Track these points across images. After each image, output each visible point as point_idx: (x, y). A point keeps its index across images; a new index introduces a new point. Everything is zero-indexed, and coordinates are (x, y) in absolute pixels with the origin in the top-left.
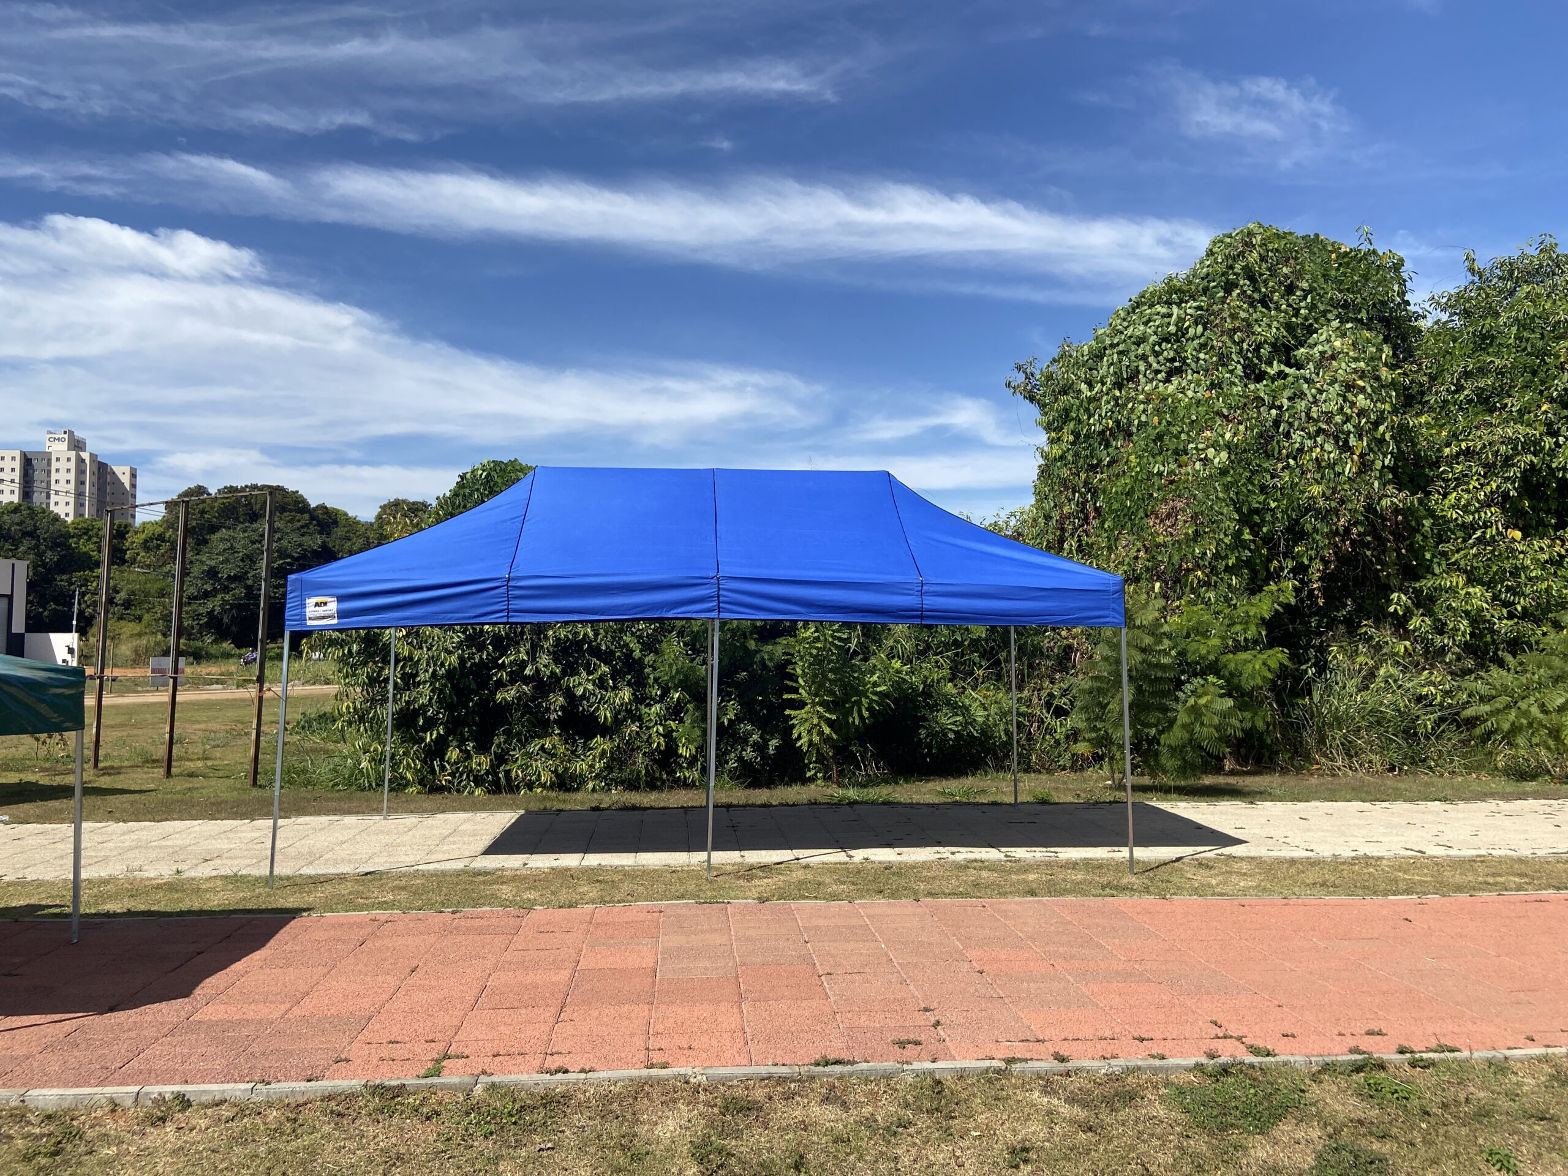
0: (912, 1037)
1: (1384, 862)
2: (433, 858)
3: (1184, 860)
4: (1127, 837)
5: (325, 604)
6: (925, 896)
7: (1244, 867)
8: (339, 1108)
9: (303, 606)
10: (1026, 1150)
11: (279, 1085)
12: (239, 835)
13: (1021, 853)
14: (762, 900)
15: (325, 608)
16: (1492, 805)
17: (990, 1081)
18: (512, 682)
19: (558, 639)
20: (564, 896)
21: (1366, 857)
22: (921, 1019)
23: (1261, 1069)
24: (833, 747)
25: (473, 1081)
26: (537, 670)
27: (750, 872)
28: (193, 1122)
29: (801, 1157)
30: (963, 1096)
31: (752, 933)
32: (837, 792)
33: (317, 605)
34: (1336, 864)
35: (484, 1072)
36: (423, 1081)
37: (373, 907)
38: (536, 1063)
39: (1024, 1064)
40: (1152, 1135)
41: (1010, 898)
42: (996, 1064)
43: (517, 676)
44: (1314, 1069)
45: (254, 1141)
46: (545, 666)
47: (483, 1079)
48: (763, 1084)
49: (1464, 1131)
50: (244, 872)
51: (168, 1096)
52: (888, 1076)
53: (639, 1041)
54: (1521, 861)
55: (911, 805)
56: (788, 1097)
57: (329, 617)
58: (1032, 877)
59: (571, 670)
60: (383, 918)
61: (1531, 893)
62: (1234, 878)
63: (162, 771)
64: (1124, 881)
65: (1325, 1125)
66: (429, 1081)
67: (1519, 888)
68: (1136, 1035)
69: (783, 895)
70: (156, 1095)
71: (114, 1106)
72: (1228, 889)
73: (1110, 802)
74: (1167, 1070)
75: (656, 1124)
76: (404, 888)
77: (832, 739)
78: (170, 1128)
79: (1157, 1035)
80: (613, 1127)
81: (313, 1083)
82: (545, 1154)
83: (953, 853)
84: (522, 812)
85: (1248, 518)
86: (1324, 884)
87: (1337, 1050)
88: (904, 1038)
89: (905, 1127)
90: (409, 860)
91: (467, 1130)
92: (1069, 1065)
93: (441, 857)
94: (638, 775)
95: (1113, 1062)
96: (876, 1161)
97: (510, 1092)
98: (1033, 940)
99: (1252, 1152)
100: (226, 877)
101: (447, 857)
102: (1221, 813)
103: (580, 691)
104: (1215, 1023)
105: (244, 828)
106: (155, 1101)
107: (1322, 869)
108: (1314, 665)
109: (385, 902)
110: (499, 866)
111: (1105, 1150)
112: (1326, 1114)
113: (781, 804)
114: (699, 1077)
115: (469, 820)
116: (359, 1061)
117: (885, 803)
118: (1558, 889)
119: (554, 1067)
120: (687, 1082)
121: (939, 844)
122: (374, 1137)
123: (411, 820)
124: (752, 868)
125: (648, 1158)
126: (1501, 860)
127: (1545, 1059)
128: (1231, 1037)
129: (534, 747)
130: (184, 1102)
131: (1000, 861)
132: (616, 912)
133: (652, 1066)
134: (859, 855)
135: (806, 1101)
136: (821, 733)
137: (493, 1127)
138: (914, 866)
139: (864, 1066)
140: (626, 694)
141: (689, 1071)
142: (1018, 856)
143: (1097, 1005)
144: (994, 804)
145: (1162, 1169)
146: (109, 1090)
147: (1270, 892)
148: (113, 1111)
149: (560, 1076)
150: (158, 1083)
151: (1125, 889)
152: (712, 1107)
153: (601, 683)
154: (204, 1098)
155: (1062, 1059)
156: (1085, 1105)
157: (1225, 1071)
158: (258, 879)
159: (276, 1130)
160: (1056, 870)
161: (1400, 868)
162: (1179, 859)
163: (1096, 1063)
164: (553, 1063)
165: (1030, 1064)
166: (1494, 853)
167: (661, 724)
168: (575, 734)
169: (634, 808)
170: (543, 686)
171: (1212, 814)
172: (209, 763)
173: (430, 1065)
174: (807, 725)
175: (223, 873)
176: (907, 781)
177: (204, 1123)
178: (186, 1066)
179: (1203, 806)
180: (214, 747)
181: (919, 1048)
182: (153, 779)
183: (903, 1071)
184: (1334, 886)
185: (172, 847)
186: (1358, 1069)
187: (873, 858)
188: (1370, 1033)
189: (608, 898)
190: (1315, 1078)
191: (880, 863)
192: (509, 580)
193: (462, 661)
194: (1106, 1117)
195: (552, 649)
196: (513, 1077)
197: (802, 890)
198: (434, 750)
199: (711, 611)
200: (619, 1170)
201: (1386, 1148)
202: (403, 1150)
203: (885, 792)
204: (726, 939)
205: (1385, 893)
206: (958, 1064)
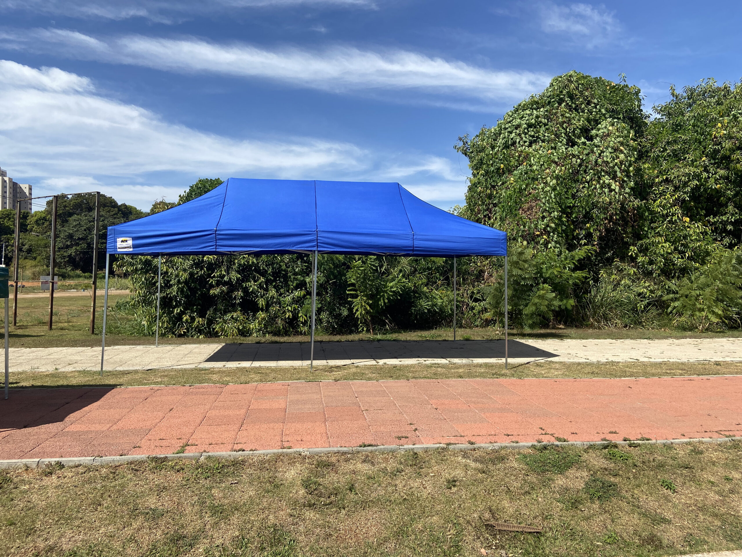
0: (404, 435)
1: (620, 364)
2: (180, 363)
3: (531, 363)
4: (505, 354)
5: (126, 241)
6: (412, 378)
7: (557, 366)
8: (136, 467)
10: (455, 481)
11: (106, 457)
12: (86, 354)
13: (456, 360)
14: (336, 380)
15: (126, 243)
16: (670, 341)
17: (439, 453)
18: (218, 284)
19: (240, 265)
20: (243, 379)
21: (612, 361)
22: (408, 428)
23: (561, 447)
24: (371, 316)
25: (199, 455)
26: (230, 279)
27: (331, 369)
28: (65, 474)
29: (353, 485)
30: (427, 459)
31: (332, 394)
32: (371, 336)
33: (122, 241)
34: (599, 364)
35: (205, 451)
36: (176, 455)
37: (151, 384)
38: (230, 447)
39: (454, 446)
40: (512, 474)
41: (450, 379)
42: (442, 445)
43: (220, 282)
44: (586, 447)
45: (95, 482)
47: (204, 454)
48: (335, 455)
49: (652, 473)
50: (88, 369)
51: (53, 463)
52: (393, 451)
53: (278, 438)
54: (682, 364)
55: (406, 341)
56: (347, 460)
57: (128, 247)
58: (461, 370)
59: (246, 279)
60: (156, 389)
61: (687, 377)
62: (552, 371)
63: (47, 328)
64: (503, 372)
65: (590, 471)
66: (179, 455)
67: (681, 375)
68: (505, 433)
69: (346, 378)
70: (47, 463)
71: (27, 468)
72: (550, 375)
73: (498, 340)
74: (519, 447)
75: (285, 473)
76: (166, 376)
77: (370, 312)
78: (54, 477)
79: (515, 433)
80: (266, 474)
81: (123, 457)
82: (233, 485)
83: (425, 361)
84: (224, 344)
85: (565, 210)
86: (593, 373)
87: (595, 440)
88: (400, 435)
89: (400, 472)
90: (169, 364)
91: (197, 476)
92: (475, 446)
93: (184, 363)
94: (279, 329)
95: (495, 444)
96: (387, 487)
97: (218, 460)
98: (461, 396)
99: (556, 482)
100: (80, 371)
101: (187, 363)
102: (548, 344)
103: (251, 290)
104: (541, 429)
105: (88, 351)
106: (47, 465)
107: (592, 367)
108: (592, 279)
109: (157, 382)
110: (212, 366)
111: (490, 481)
112: (590, 466)
113: (346, 341)
114: (306, 452)
115: (197, 347)
116: (145, 447)
117: (394, 340)
118: (699, 375)
119: (238, 449)
120: (300, 455)
121: (419, 357)
122: (153, 480)
123: (169, 347)
124: (332, 367)
125: (282, 486)
126: (673, 364)
127: (689, 443)
128: (548, 434)
129: (228, 316)
130: (61, 466)
131: (447, 364)
132: (268, 386)
133: (284, 448)
134: (381, 362)
135: (355, 462)
137: (209, 474)
138: (407, 366)
139: (382, 447)
140: (272, 291)
141: (301, 450)
142: (454, 362)
143: (489, 422)
144: (445, 340)
145: (516, 489)
146: (24, 460)
147: (569, 376)
148: (26, 470)
149: (240, 452)
150: (48, 457)
151: (503, 375)
152: (312, 465)
153: (261, 287)
154: (71, 464)
155: (472, 443)
156: (482, 462)
157: (545, 448)
158: (95, 372)
159: (105, 477)
160: (472, 368)
161: (627, 367)
162: (528, 363)
163: (487, 445)
164: (236, 447)
165: (457, 445)
166: (670, 360)
167: (290, 306)
168: (248, 310)
169: (276, 342)
170: (232, 287)
171: (544, 344)
172: (71, 324)
173: (179, 448)
174: (359, 306)
175: (78, 369)
176: (405, 332)
177: (70, 474)
178: (62, 450)
179: (540, 341)
180: (73, 317)
181: (407, 439)
182: (43, 331)
183: (400, 449)
184: (597, 373)
185: (53, 359)
186: (605, 447)
187: (388, 363)
188: (611, 433)
189: (264, 380)
190: (586, 451)
191: (391, 365)
192: (216, 231)
193: (191, 274)
194: (491, 467)
195: (237, 269)
196: (219, 453)
197: (355, 376)
198: (179, 317)
199: (314, 246)
200: (268, 492)
201: (617, 480)
202: (166, 485)
203: (394, 336)
204: (318, 396)
205: (620, 377)
206: (425, 446)
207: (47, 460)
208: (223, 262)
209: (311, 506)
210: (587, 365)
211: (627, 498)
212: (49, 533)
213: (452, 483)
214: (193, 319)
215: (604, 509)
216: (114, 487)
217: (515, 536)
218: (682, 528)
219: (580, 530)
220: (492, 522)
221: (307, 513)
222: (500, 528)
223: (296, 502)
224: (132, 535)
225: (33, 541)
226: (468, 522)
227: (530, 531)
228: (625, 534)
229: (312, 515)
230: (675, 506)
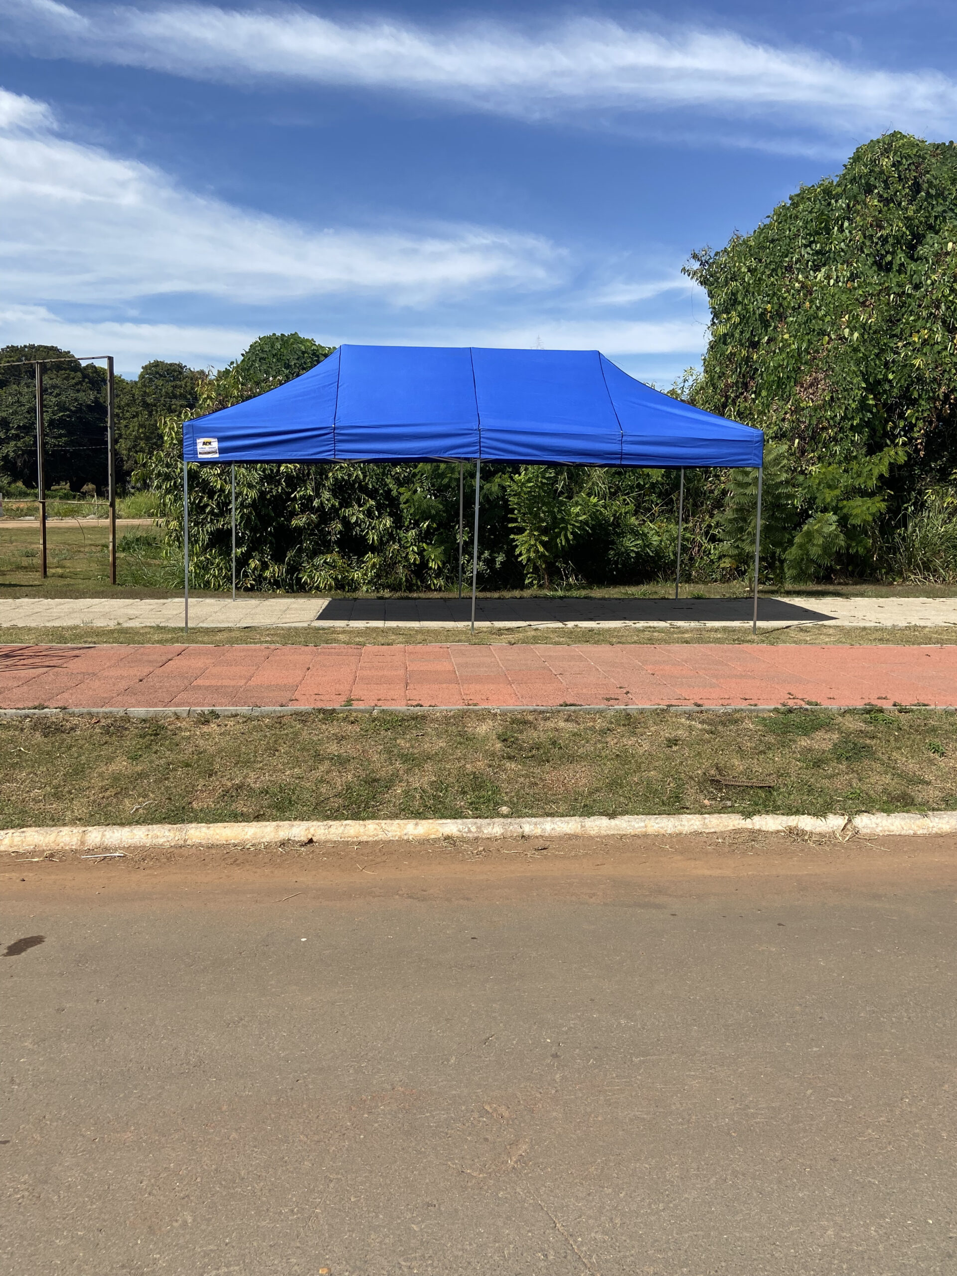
0: (613, 697)
1: (927, 629)
2: (283, 621)
3: (792, 628)
4: (752, 615)
5: (210, 443)
6: (617, 644)
7: (831, 631)
8: (302, 718)
9: (195, 444)
10: (677, 741)
11: (266, 708)
12: (140, 607)
13: (681, 623)
14: (511, 644)
15: (210, 446)
17: (658, 714)
18: (303, 512)
19: (336, 479)
21: (916, 626)
22: (618, 691)
23: (812, 711)
24: (545, 562)
25: (371, 709)
26: (322, 503)
27: (500, 632)
28: (225, 723)
29: (556, 741)
30: (643, 719)
31: (509, 657)
32: (550, 593)
33: (204, 443)
34: (893, 630)
35: (376, 706)
36: (344, 708)
37: (261, 642)
38: (403, 703)
39: (677, 708)
40: (745, 735)
41: (672, 644)
42: (661, 707)
43: (307, 506)
44: (842, 711)
45: (262, 730)
46: (327, 500)
47: (376, 708)
48: (531, 713)
49: (919, 736)
50: (163, 625)
51: (206, 712)
52: (600, 712)
53: (457, 697)
55: (604, 599)
56: (546, 719)
57: (213, 452)
58: (686, 636)
59: (345, 503)
60: (272, 647)
62: (822, 636)
63: (38, 575)
64: (749, 638)
65: (842, 733)
66: (347, 708)
68: (742, 697)
69: (524, 641)
70: (200, 711)
71: (177, 716)
72: (816, 641)
73: (744, 598)
74: (758, 711)
75: (476, 728)
76: (275, 635)
77: (545, 555)
78: (212, 725)
79: (755, 697)
80: (453, 728)
81: (285, 707)
82: (419, 737)
83: (635, 623)
84: (330, 599)
85: (873, 387)
86: (881, 639)
87: (857, 704)
88: (608, 697)
89: (611, 731)
90: (269, 621)
91: (375, 728)
92: (703, 708)
93: (288, 620)
94: (400, 581)
95: (727, 707)
96: (596, 744)
97: (391, 713)
98: (686, 662)
99: (799, 743)
100: (152, 627)
101: (292, 620)
102: (824, 603)
103: (353, 520)
104: (789, 693)
106: (199, 714)
107: (883, 632)
108: (914, 504)
109: (267, 641)
110: (331, 625)
111: (719, 741)
112: (843, 728)
113: (512, 598)
114: (496, 710)
115: (294, 603)
116: (303, 700)
117: (585, 598)
119: (413, 704)
120: (490, 712)
121: (625, 619)
122: (327, 729)
123: (253, 602)
124: (500, 629)
125: (475, 740)
128: (798, 699)
129: (319, 561)
130: (215, 715)
131: (666, 627)
132: (420, 648)
133: (469, 705)
134: (571, 624)
135: (556, 720)
136: (537, 551)
137: (388, 727)
138: (609, 630)
139: (587, 707)
140: (388, 522)
141: (490, 707)
142: (678, 625)
143: (722, 687)
144: (662, 599)
145: (749, 748)
146: (171, 709)
147: (844, 643)
148: (178, 718)
149: (419, 708)
150: (195, 706)
151: (749, 641)
152: (505, 721)
153: (369, 514)
154: (229, 713)
155: (699, 706)
156: (710, 724)
157: (790, 711)
158: (174, 630)
159: (271, 726)
160: (704, 633)
161: (936, 632)
162: (787, 627)
163: (718, 708)
164: (411, 703)
165: (681, 707)
167: (415, 545)
168: (350, 552)
169: (407, 598)
170: (325, 516)
171: (818, 604)
173: (343, 703)
174: (526, 546)
175: (148, 624)
176: (599, 587)
177: (231, 723)
179: (812, 600)
181: (617, 701)
182: (35, 579)
183: (609, 709)
184: (888, 640)
185: (99, 612)
186: (868, 712)
187: (580, 625)
188: (879, 698)
189: (411, 642)
190: (842, 714)
191: (586, 628)
192: (334, 429)
193: (262, 494)
194: (720, 728)
195: (331, 487)
196: (393, 708)
197: (535, 640)
198: (242, 562)
199: (474, 452)
200: (461, 743)
201: (873, 742)
202: (344, 734)
203: (583, 593)
204: (493, 660)
205: (919, 644)
206: (640, 707)
207: (199, 709)
208: (309, 474)
209: (510, 758)
210: (877, 630)
211: (882, 760)
212: (231, 773)
213: (673, 742)
214: (265, 566)
215: (852, 769)
216: (287, 735)
217: (744, 790)
218: (942, 790)
219: (820, 786)
220: (718, 777)
221: (508, 764)
222: (727, 783)
223: (493, 754)
224: (322, 777)
225: (217, 780)
226: (691, 778)
227: (761, 785)
228: (872, 792)
229: (513, 766)
230: (939, 769)
